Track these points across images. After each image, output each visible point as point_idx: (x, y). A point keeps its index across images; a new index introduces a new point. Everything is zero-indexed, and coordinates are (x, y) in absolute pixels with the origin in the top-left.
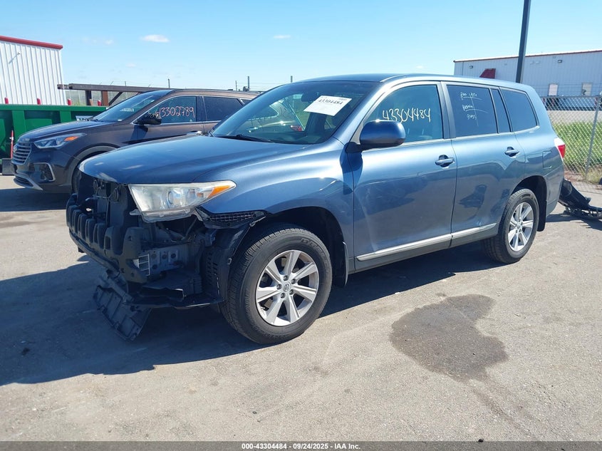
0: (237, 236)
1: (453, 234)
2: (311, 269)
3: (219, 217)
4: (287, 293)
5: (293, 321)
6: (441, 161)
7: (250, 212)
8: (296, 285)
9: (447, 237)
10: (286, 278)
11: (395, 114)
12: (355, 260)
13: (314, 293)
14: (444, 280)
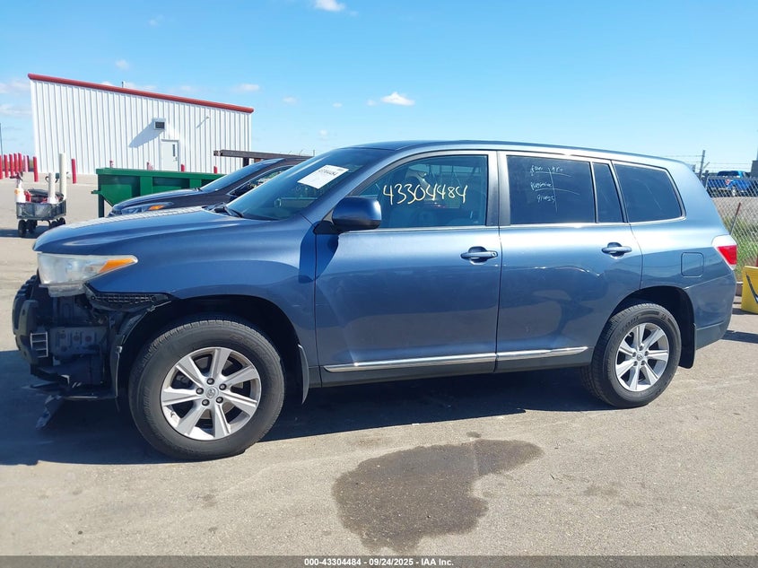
0: (132, 321)
1: (500, 354)
2: (250, 373)
3: (107, 296)
4: (213, 401)
5: (218, 436)
6: (472, 254)
7: (148, 294)
8: (228, 392)
9: (490, 356)
10: (212, 381)
11: (404, 190)
12: (320, 370)
13: (254, 406)
14: (501, 417)
